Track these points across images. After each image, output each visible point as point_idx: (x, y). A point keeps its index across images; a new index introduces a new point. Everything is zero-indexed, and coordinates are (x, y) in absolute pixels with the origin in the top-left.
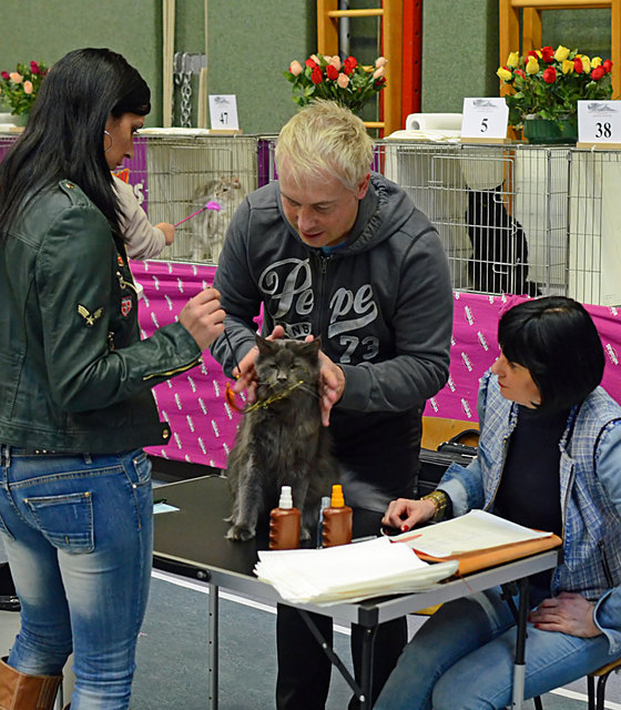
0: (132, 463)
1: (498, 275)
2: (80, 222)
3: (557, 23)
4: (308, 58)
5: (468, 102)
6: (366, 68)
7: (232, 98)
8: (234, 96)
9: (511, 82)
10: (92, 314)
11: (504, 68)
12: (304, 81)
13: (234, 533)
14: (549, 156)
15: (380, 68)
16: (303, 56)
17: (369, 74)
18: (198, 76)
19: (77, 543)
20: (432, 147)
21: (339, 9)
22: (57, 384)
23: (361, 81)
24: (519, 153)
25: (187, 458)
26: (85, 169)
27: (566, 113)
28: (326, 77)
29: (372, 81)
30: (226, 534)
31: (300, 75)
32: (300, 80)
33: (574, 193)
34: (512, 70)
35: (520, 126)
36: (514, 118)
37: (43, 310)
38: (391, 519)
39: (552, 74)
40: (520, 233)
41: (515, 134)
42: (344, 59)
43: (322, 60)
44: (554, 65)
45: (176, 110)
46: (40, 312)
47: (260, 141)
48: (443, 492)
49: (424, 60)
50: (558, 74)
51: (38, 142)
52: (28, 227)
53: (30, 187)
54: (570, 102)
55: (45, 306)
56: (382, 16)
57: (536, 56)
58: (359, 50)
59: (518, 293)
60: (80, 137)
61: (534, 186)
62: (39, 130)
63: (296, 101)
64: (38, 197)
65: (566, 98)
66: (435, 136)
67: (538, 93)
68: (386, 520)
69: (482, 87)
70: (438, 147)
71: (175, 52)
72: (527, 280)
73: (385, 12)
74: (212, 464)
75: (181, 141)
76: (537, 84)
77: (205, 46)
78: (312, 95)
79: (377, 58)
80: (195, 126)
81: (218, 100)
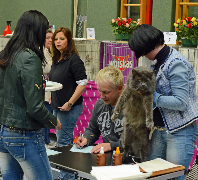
0: (37, 136)
2: (33, 60)
3: (193, 10)
5: (165, 33)
6: (135, 22)
7: (93, 29)
8: (94, 29)
9: (178, 27)
10: (39, 86)
11: (176, 23)
12: (115, 25)
14: (189, 50)
15: (139, 22)
16: (116, 17)
17: (135, 24)
18: (84, 22)
19: (20, 158)
21: (127, 3)
23: (133, 25)
24: (180, 49)
27: (194, 38)
28: (122, 24)
29: (136, 26)
31: (114, 23)
33: (196, 62)
34: (178, 24)
35: (180, 41)
36: (178, 38)
39: (190, 25)
41: (179, 43)
42: (128, 19)
43: (121, 19)
44: (191, 23)
45: (77, 32)
47: (101, 43)
49: (152, 20)
50: (192, 26)
54: (196, 34)
56: (140, 6)
57: (186, 20)
58: (133, 16)
63: (113, 31)
64: (19, 53)
65: (194, 33)
67: (186, 31)
71: (77, 15)
73: (141, 5)
76: (186, 28)
77: (86, 13)
78: (118, 29)
79: (138, 19)
80: (82, 37)
81: (89, 30)
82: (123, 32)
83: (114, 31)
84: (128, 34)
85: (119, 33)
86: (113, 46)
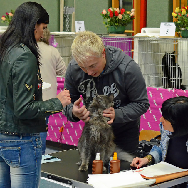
0: (35, 140)
1: (171, 82)
2: (27, 57)
4: (109, 9)
5: (162, 24)
6: (128, 12)
7: (83, 22)
9: (177, 17)
10: (29, 87)
11: (175, 13)
12: (107, 16)
13: (82, 168)
15: (133, 12)
16: (107, 8)
17: (129, 14)
18: (72, 15)
19: (14, 163)
20: (150, 39)
22: (16, 109)
23: (126, 16)
24: (179, 41)
25: (67, 143)
26: (28, 41)
28: (114, 15)
29: (130, 16)
30: (79, 169)
31: (106, 14)
32: (106, 16)
34: (177, 13)
35: (179, 32)
36: (178, 29)
37: (14, 85)
38: (133, 164)
40: (179, 68)
41: (178, 35)
42: (121, 9)
43: (113, 9)
45: (64, 26)
46: (13, 85)
48: (151, 155)
51: (13, 31)
52: (10, 58)
53: (10, 45)
55: (14, 84)
57: (185, 9)
58: (126, 6)
59: (178, 88)
60: (27, 30)
61: (184, 53)
62: (13, 27)
63: (104, 23)
64: (13, 48)
66: (151, 35)
67: (186, 21)
68: (132, 165)
69: (167, 19)
70: (152, 39)
71: (64, 6)
72: (182, 84)
74: (75, 145)
75: (66, 36)
76: (185, 18)
77: (74, 5)
78: (110, 21)
79: (132, 9)
80: (70, 31)
81: (78, 23)
82: (116, 24)
83: (106, 24)
84: (121, 26)
85: (111, 25)
86: (105, 40)
